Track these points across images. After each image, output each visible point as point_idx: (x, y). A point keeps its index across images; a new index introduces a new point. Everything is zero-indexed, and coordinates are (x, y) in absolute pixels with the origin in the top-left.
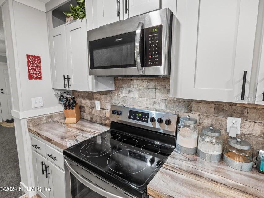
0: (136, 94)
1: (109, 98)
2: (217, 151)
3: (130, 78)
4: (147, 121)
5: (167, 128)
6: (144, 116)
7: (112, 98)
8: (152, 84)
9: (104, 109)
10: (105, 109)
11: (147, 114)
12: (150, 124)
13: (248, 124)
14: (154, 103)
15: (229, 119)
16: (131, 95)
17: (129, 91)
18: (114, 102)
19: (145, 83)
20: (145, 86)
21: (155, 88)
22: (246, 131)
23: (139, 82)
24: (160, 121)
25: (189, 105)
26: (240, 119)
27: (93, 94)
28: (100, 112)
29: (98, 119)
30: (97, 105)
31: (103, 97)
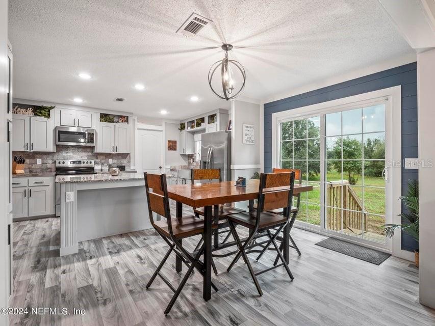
0: (71, 154)
1: (51, 157)
2: (107, 168)
4: (81, 164)
5: (89, 165)
7: (53, 156)
8: (80, 149)
9: (45, 163)
10: (47, 163)
11: (81, 161)
14: (81, 157)
15: (110, 159)
16: (68, 154)
18: (54, 159)
19: (76, 149)
21: (82, 151)
23: (73, 149)
24: (87, 163)
25: (97, 155)
27: (34, 155)
28: (42, 165)
29: (39, 170)
30: (39, 161)
31: (45, 156)
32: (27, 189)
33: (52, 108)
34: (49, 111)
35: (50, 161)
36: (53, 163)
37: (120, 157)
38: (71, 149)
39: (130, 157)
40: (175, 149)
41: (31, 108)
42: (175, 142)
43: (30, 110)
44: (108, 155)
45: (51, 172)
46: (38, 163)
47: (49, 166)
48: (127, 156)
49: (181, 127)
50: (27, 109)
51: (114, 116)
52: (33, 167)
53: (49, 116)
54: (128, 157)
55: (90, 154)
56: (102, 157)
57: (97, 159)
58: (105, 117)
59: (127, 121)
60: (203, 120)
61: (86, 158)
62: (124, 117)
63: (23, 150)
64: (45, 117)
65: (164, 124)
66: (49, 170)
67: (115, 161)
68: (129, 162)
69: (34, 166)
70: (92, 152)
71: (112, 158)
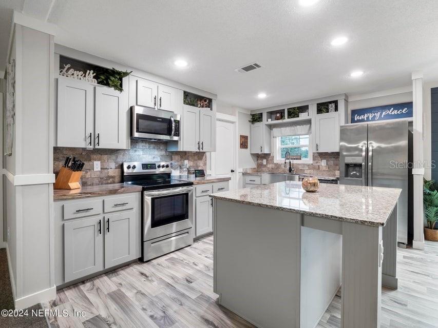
0: (141, 153)
1: (113, 157)
4: (156, 169)
6: (152, 166)
7: (117, 158)
8: (152, 146)
9: (106, 169)
10: (108, 169)
11: (155, 164)
13: (190, 162)
14: (154, 158)
15: (185, 161)
16: (137, 153)
17: (136, 151)
18: (120, 161)
19: (147, 145)
20: (148, 147)
21: (154, 148)
22: (190, 165)
24: (163, 167)
25: (171, 157)
26: (187, 161)
27: (89, 154)
28: (101, 172)
29: (96, 181)
30: (97, 165)
31: (105, 157)
32: (101, 218)
33: (126, 74)
34: (121, 79)
35: (112, 165)
36: (116, 168)
37: (196, 157)
39: (206, 157)
40: (247, 148)
41: (92, 72)
42: (246, 138)
43: (91, 74)
44: (184, 155)
45: (114, 183)
46: (95, 169)
47: (111, 173)
48: (202, 156)
49: (252, 119)
50: (85, 73)
52: (88, 175)
53: (120, 87)
54: (204, 157)
55: (163, 153)
56: (177, 157)
57: (173, 160)
60: (304, 109)
61: (159, 160)
64: (115, 89)
65: (237, 114)
66: (111, 180)
67: (192, 164)
68: (205, 164)
69: (89, 173)
70: (166, 150)
71: (188, 159)
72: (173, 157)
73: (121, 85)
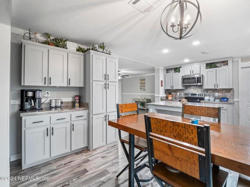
0: (192, 90)
1: (183, 91)
2: (213, 99)
3: (190, 86)
5: (202, 96)
6: (195, 95)
12: (197, 96)
13: (219, 94)
14: (198, 91)
16: (191, 90)
18: (185, 92)
20: (195, 88)
21: (198, 88)
22: (219, 95)
23: (193, 87)
24: (200, 95)
25: (207, 90)
26: (217, 93)
27: (176, 91)
28: (179, 96)
29: (178, 98)
30: (178, 94)
31: (181, 91)
33: (181, 67)
34: (179, 69)
35: (183, 94)
37: (224, 91)
38: (192, 87)
39: (233, 91)
43: (173, 70)
44: (215, 90)
47: (182, 96)
51: (217, 63)
52: (176, 96)
53: (179, 72)
56: (210, 91)
57: (207, 92)
58: (210, 65)
59: (227, 64)
61: (200, 92)
62: (225, 61)
63: (170, 88)
66: (182, 98)
71: (218, 92)
72: (208, 91)
73: (180, 71)
